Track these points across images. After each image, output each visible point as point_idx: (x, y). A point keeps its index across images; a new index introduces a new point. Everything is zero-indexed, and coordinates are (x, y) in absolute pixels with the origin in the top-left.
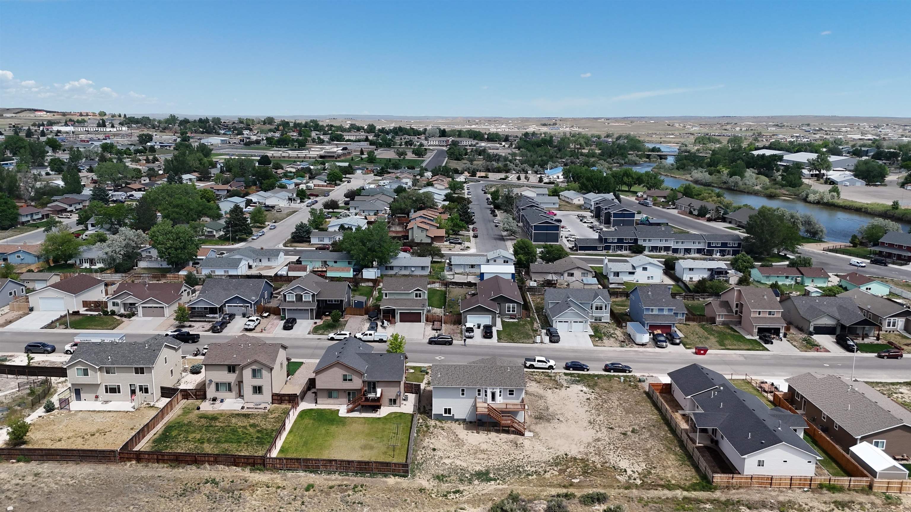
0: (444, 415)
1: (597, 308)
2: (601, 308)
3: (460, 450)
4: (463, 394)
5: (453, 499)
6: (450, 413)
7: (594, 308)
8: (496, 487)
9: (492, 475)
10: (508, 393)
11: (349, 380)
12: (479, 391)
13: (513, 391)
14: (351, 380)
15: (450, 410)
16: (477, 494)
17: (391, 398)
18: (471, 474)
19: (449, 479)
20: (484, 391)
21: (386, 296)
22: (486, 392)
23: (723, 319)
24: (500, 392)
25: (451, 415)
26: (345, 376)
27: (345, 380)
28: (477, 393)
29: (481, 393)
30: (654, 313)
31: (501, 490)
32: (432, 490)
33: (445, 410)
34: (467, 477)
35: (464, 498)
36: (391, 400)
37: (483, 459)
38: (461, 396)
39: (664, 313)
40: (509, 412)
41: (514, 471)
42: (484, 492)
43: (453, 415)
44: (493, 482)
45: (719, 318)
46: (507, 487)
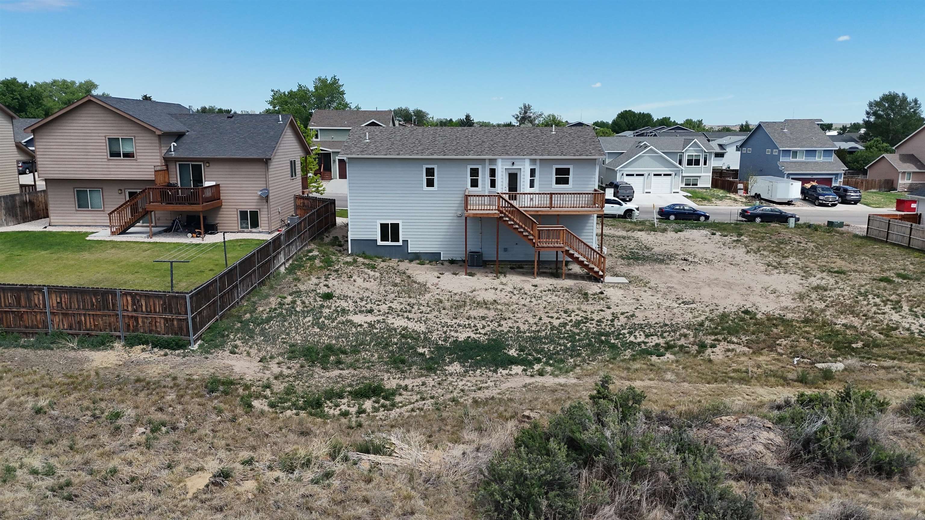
0: (380, 243)
1: (690, 163)
2: (697, 162)
3: (413, 301)
4: (430, 183)
5: (345, 414)
6: (396, 238)
7: (685, 161)
8: (528, 380)
9: (513, 352)
10: (554, 177)
11: (126, 155)
12: (474, 172)
13: (566, 171)
14: (129, 155)
15: (396, 227)
16: (453, 400)
17: (244, 208)
18: (439, 348)
19: (349, 360)
20: (488, 173)
21: (317, 137)
22: (493, 172)
23: (910, 182)
24: (533, 172)
25: (400, 243)
26: (113, 141)
27: (114, 154)
28: (469, 179)
29: (480, 178)
30: (798, 159)
31: (554, 391)
32: (268, 386)
33: (384, 227)
34: (423, 354)
35: (394, 413)
36: (243, 215)
37: (483, 318)
38: (425, 188)
39: (817, 159)
40: (558, 218)
41: (589, 345)
42: (481, 395)
43: (405, 242)
44: (517, 369)
45: (903, 178)
46: (575, 381)
